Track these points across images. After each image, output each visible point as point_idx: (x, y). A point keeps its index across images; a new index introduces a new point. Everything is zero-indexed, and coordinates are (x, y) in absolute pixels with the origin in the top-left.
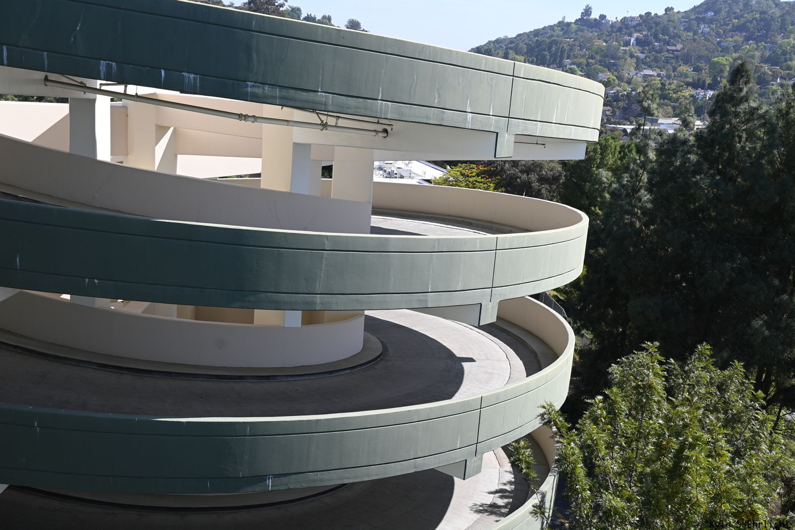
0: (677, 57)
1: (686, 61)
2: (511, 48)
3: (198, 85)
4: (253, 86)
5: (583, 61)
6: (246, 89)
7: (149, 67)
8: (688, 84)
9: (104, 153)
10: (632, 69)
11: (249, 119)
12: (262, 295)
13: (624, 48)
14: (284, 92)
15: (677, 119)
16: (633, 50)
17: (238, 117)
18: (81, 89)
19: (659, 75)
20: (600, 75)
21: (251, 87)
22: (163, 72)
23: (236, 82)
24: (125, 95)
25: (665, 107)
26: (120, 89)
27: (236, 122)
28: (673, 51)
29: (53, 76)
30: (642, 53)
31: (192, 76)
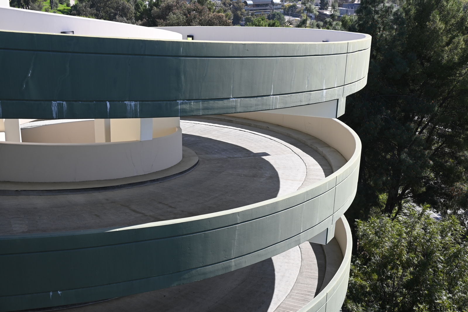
3: (138, 110)
4: (182, 103)
6: (177, 107)
7: (95, 101)
14: (206, 104)
21: (180, 105)
22: (108, 104)
23: (168, 102)
31: (133, 103)
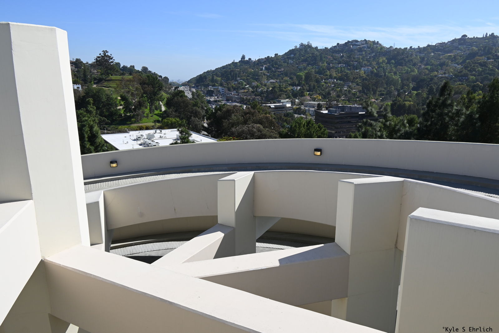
0: (282, 74)
1: (286, 76)
2: (214, 75)
5: (245, 78)
8: (290, 85)
10: (265, 80)
13: (261, 71)
15: (288, 99)
16: (264, 72)
19: (276, 82)
20: (253, 83)
25: (283, 95)
28: (280, 71)
30: (268, 73)
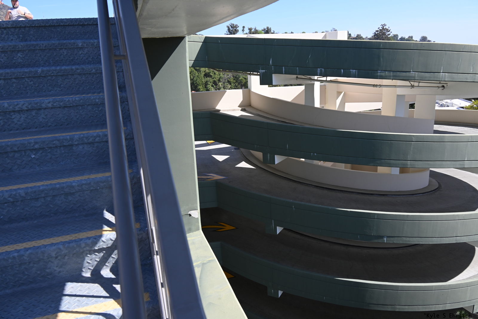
3: (357, 74)
4: (381, 72)
6: (377, 74)
7: (337, 69)
9: (317, 104)
11: (378, 86)
12: (383, 161)
14: (395, 74)
17: (373, 86)
18: (310, 80)
21: (379, 73)
22: (342, 70)
23: (373, 71)
24: (326, 81)
26: (324, 79)
27: (372, 88)
29: (299, 76)
31: (354, 71)
